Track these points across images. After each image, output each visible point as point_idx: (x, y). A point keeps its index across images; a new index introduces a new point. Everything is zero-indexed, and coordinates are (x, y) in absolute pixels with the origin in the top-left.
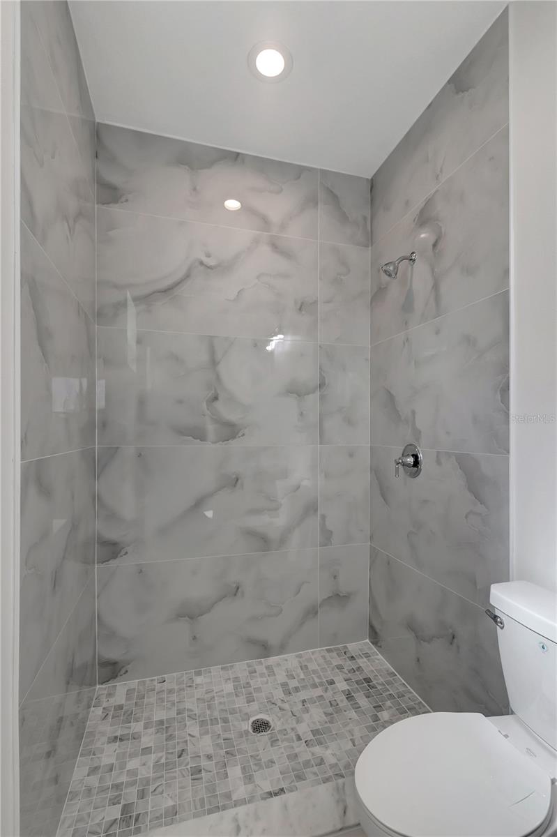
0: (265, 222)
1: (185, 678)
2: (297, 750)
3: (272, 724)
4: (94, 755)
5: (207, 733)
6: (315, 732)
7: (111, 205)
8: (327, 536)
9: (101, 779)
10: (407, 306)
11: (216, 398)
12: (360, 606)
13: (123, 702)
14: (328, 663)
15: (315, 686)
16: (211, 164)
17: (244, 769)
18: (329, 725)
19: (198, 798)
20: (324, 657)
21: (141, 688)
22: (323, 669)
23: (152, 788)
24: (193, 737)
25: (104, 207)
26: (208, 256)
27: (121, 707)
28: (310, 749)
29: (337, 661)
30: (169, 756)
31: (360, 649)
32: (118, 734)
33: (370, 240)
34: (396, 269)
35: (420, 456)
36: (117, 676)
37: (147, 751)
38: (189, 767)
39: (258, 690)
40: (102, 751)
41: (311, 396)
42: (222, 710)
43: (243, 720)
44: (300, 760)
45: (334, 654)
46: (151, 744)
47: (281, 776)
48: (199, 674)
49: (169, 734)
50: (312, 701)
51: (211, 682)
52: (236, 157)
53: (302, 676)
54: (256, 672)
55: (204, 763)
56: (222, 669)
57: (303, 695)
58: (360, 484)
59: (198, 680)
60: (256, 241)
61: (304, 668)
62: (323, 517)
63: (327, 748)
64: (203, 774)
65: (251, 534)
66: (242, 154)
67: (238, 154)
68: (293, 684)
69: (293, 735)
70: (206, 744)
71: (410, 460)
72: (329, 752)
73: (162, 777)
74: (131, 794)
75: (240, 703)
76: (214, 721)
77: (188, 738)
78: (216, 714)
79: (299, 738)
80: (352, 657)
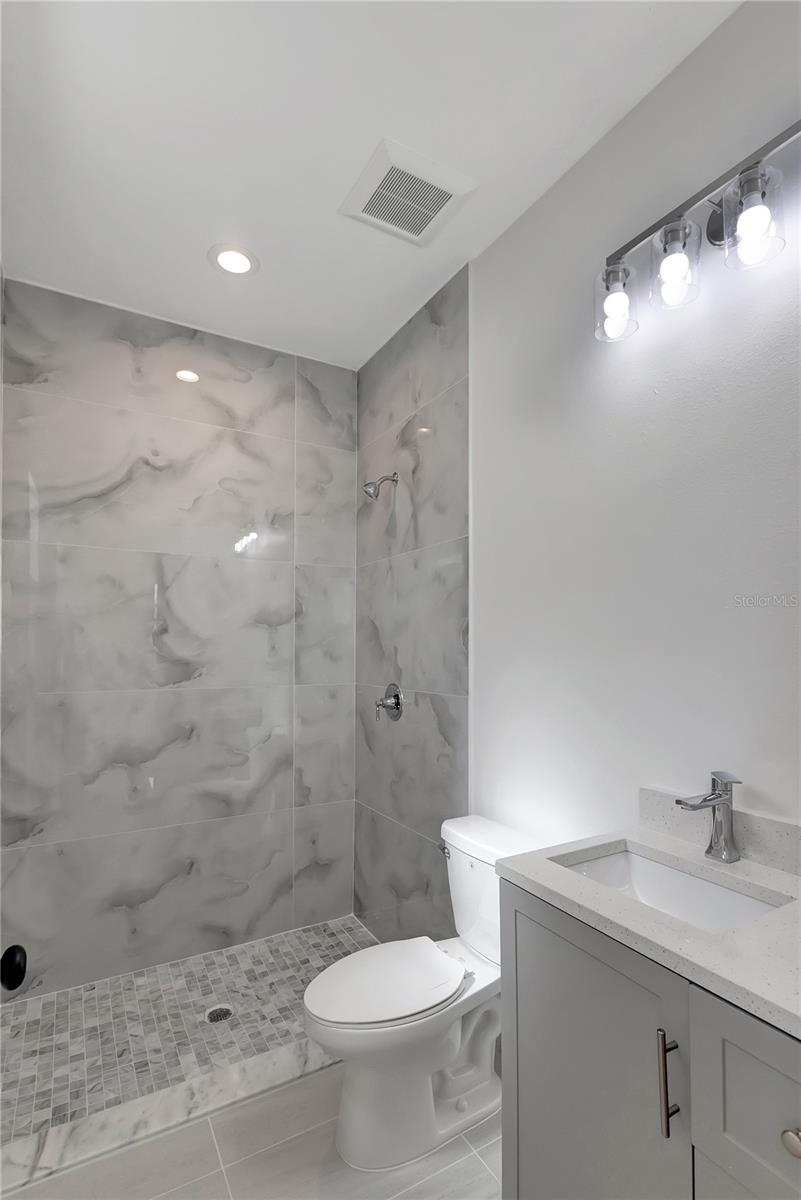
0: (229, 417)
1: (121, 982)
2: (260, 1029)
3: (233, 1011)
4: (7, 1071)
5: (154, 1030)
6: (281, 1010)
7: (23, 385)
8: (305, 793)
9: (20, 1092)
10: (390, 530)
11: (164, 630)
12: (344, 874)
13: (39, 1016)
14: (303, 943)
15: (286, 967)
16: (160, 341)
17: (198, 1055)
18: (298, 1001)
19: (145, 1086)
20: (299, 938)
21: (63, 999)
22: (298, 951)
23: (88, 1087)
24: (136, 1036)
25: (13, 387)
26: (156, 454)
27: (37, 1022)
28: (278, 1025)
29: (314, 939)
30: (107, 1058)
31: (343, 925)
32: (37, 1047)
33: (356, 442)
34: (377, 491)
35: (401, 696)
36: (27, 990)
37: (79, 1057)
38: (132, 1063)
39: (216, 981)
40: (17, 1066)
41: (285, 627)
42: (172, 1007)
43: (198, 1013)
44: (264, 1036)
45: (312, 933)
46: (84, 1050)
47: (241, 1053)
48: (141, 974)
49: (105, 1038)
50: (282, 982)
51: (157, 982)
52: (192, 335)
53: (271, 960)
54: (214, 964)
55: (150, 1057)
56: (171, 965)
57: (270, 978)
58: (343, 730)
59: (140, 981)
60: (219, 438)
61: (274, 952)
62: (300, 772)
63: (294, 1021)
64: (150, 1066)
65: (209, 796)
66: (201, 332)
67: (196, 331)
68: (259, 969)
69: (257, 1016)
70: (154, 1040)
71: (391, 701)
72: (296, 1023)
73: (100, 1076)
74: (64, 1098)
75: (195, 996)
76: (161, 1019)
77: (130, 1038)
78: (164, 1011)
79: (264, 1018)
80: (333, 934)
